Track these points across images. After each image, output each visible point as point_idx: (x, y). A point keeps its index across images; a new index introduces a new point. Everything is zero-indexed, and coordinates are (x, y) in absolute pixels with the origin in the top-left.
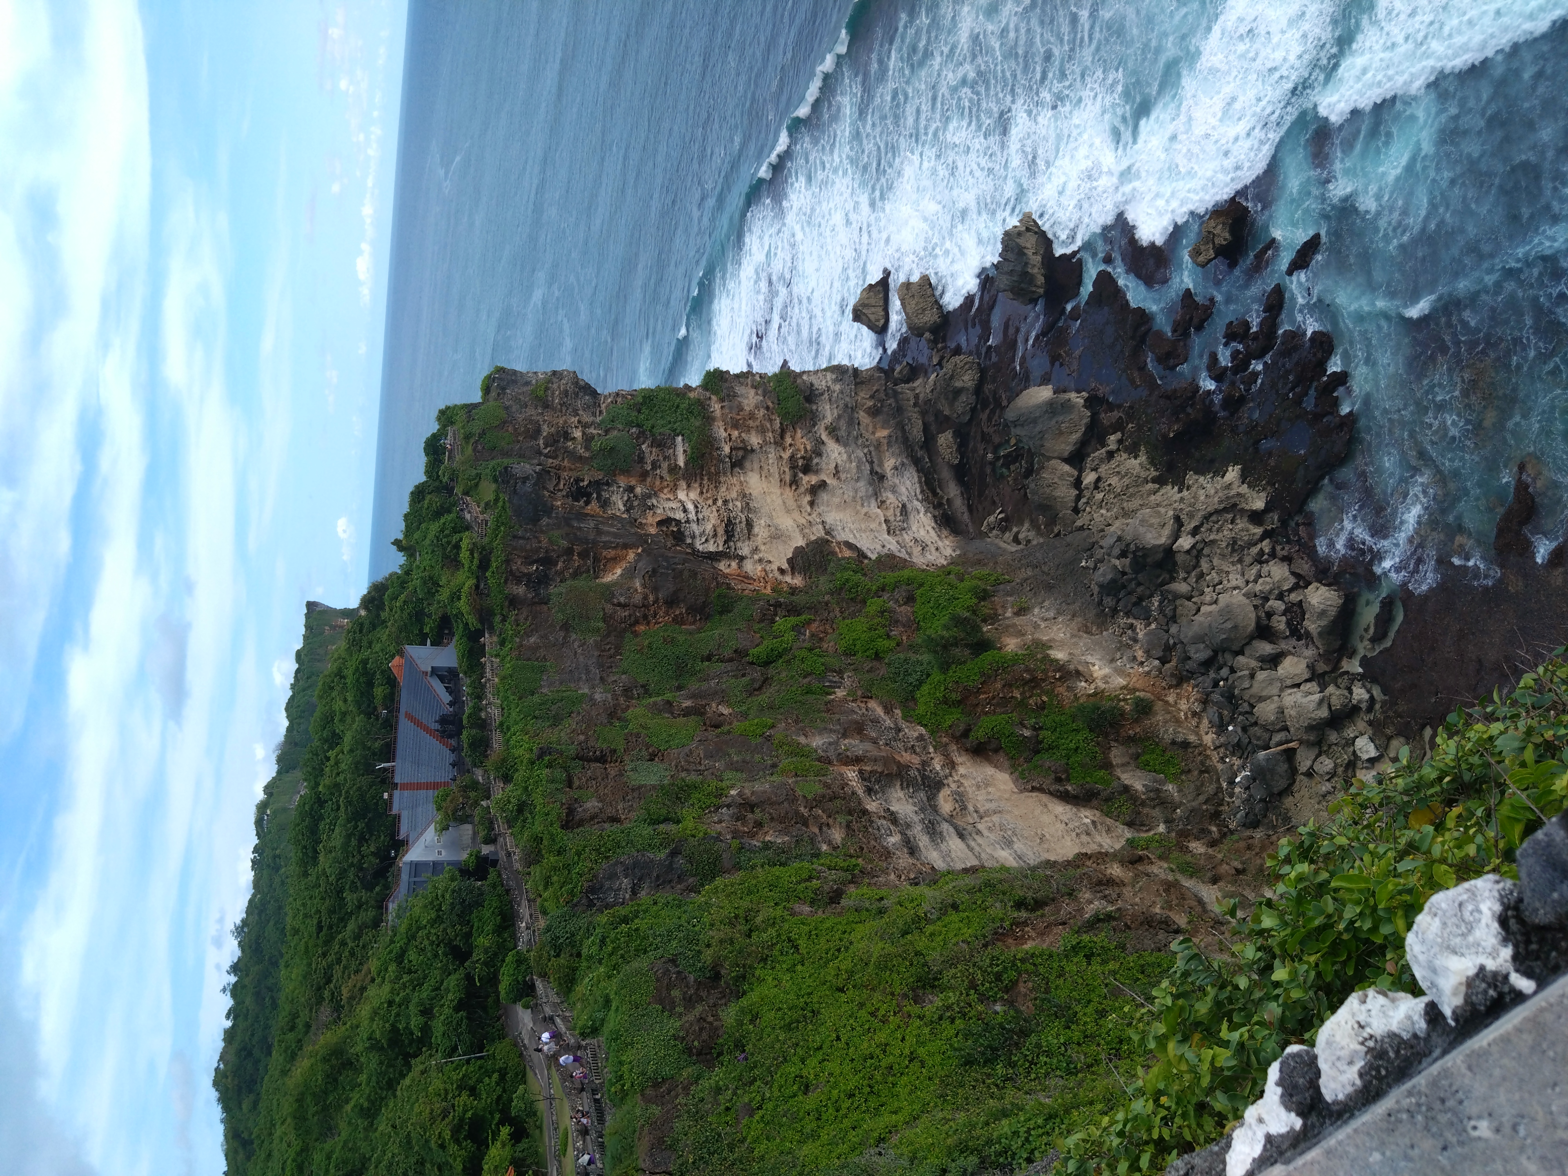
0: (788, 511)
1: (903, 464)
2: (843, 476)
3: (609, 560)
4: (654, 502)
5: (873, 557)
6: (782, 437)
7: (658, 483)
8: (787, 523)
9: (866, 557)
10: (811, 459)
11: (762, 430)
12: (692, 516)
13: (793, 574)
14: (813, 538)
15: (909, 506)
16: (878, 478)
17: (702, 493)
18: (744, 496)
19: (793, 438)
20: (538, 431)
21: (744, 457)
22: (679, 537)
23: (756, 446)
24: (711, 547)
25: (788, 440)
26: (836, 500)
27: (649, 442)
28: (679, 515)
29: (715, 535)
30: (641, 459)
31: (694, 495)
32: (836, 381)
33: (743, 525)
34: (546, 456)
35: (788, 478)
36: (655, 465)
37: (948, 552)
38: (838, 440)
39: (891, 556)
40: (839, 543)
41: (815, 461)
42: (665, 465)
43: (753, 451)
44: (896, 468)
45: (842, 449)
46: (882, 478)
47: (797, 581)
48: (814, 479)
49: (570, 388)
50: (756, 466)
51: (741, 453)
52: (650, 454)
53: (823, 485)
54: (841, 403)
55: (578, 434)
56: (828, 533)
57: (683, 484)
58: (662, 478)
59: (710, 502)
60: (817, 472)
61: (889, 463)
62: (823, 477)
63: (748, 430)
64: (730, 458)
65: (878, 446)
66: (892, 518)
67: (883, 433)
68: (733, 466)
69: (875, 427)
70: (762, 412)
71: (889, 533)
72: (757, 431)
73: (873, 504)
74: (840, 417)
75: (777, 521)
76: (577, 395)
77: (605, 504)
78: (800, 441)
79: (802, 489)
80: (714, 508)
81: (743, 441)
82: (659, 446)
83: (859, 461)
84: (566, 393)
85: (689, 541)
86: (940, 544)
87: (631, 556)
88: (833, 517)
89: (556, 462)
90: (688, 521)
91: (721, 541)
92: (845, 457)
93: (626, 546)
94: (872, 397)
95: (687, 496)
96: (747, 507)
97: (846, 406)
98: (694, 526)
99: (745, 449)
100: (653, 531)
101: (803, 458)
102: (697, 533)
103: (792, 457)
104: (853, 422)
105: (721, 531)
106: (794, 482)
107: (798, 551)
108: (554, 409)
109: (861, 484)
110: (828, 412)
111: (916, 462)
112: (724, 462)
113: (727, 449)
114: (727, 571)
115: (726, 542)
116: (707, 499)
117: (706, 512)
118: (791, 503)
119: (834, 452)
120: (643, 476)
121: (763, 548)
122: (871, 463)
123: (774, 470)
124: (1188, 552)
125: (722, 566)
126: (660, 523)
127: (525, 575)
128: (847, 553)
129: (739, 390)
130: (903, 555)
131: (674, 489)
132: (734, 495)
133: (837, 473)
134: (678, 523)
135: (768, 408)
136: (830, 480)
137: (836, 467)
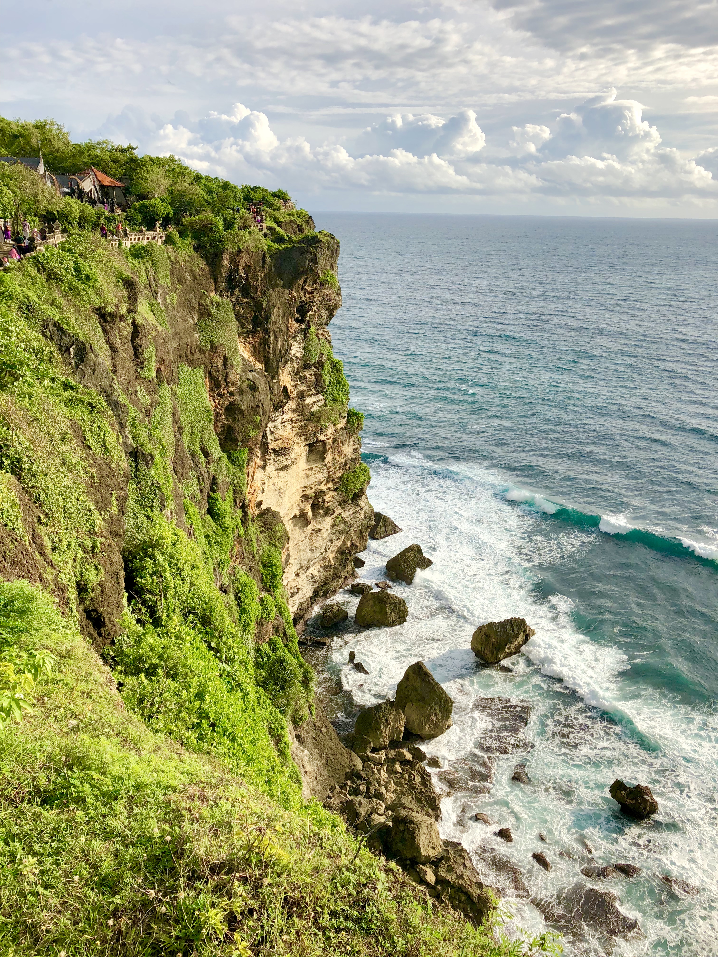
0: (289, 499)
1: (315, 582)
2: (314, 538)
3: (254, 345)
6: (333, 481)
10: (322, 508)
11: (334, 463)
12: (286, 416)
13: (259, 515)
21: (317, 453)
22: (277, 407)
23: (327, 460)
24: (269, 438)
29: (277, 440)
33: (286, 463)
35: (308, 492)
38: (333, 526)
41: (321, 511)
42: (304, 388)
43: (323, 459)
45: (328, 531)
48: (310, 514)
49: (332, 303)
50: (312, 465)
53: (308, 523)
54: (353, 522)
57: (294, 405)
60: (314, 514)
62: (312, 521)
63: (334, 452)
64: (316, 441)
67: (332, 559)
68: (312, 446)
69: (335, 552)
70: (344, 461)
72: (333, 460)
74: (345, 523)
76: (328, 308)
78: (331, 496)
79: (302, 506)
81: (327, 450)
84: (330, 299)
85: (273, 416)
87: (260, 366)
90: (283, 413)
91: (274, 445)
92: (325, 534)
93: (266, 360)
94: (352, 544)
96: (292, 463)
97: (351, 526)
98: (280, 420)
99: (323, 452)
100: (281, 382)
101: (323, 501)
102: (277, 423)
103: (323, 492)
104: (340, 534)
105: (280, 444)
106: (305, 498)
107: (276, 514)
109: (309, 554)
110: (348, 513)
111: (315, 591)
112: (313, 437)
113: (322, 438)
115: (274, 450)
117: (288, 428)
118: (294, 500)
119: (327, 525)
121: (271, 483)
123: (312, 480)
127: (238, 267)
128: (283, 560)
132: (296, 450)
133: (316, 532)
135: (345, 464)
136: (310, 527)
137: (320, 530)
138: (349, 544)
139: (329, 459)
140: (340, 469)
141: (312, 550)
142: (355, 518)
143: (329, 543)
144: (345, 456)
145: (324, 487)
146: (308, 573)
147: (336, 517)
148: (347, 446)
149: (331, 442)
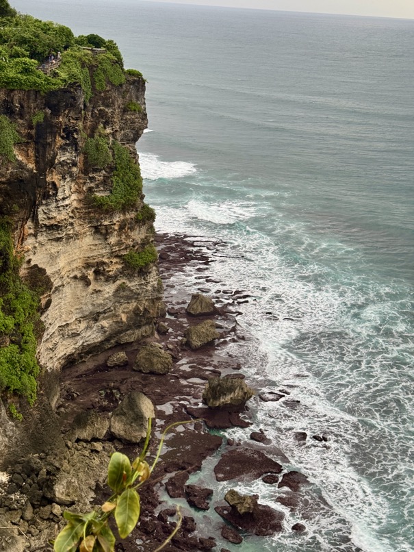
0: (69, 263)
1: (105, 332)
2: (94, 296)
3: (27, 152)
4: (68, 179)
5: (42, 318)
6: (117, 256)
7: (81, 181)
8: (62, 262)
9: (42, 314)
10: (103, 275)
11: (119, 243)
12: (61, 203)
13: (27, 269)
14: (52, 280)
15: (78, 338)
16: (95, 317)
17: (77, 208)
18: (77, 236)
19: (116, 263)
20: (108, 106)
21: (101, 234)
22: (46, 196)
23: (109, 241)
24: (41, 216)
25: (114, 260)
26: (78, 293)
27: (107, 174)
28: (60, 196)
29: (49, 218)
30: (96, 171)
31: (75, 204)
32: (153, 286)
33: (59, 236)
34: (93, 111)
35: (91, 261)
36: (92, 179)
37: (50, 365)
38: (117, 291)
39: (44, 330)
40: (50, 296)
41: (102, 277)
42: (92, 185)
43: (106, 239)
44: (103, 327)
45: (111, 294)
46: (96, 320)
47: (23, 272)
48: (91, 277)
49: (137, 125)
50: (97, 242)
51: (104, 231)
52: (99, 176)
53: (88, 283)
54: (140, 291)
55: (108, 130)
56: (57, 289)
57: (81, 197)
58: (85, 183)
59: (71, 214)
60: (96, 279)
61: (105, 323)
62: (93, 283)
63: (119, 235)
64: (100, 225)
65: (115, 316)
66: (70, 328)
67: (124, 318)
68: (96, 228)
69: (127, 313)
70: (131, 243)
71: (60, 327)
72: (119, 241)
73: (78, 316)
74: (132, 291)
75: (62, 257)
76: (133, 129)
77: (63, 148)
78: (114, 267)
79: (84, 271)
80: (67, 217)
81: (112, 233)
82: (105, 181)
83: (105, 305)
84: (133, 122)
85: (44, 202)
86: (55, 359)
87: (31, 166)
88: (67, 290)
89: (89, 117)
90: (57, 201)
91: (46, 222)
92: (107, 296)
93: (37, 163)
94: (145, 309)
95: (73, 200)
96: (69, 238)
97: (139, 294)
98: (54, 205)
99: (107, 234)
100: (48, 179)
101: (104, 270)
102: (50, 207)
103: (103, 263)
104: (128, 298)
105: (53, 222)
106: (88, 266)
107: (42, 271)
108: (122, 116)
109: (91, 307)
110: (133, 284)
111: (107, 340)
112: (97, 221)
113: (106, 223)
114: (26, 227)
115: (45, 225)
116: (73, 212)
117: (64, 212)
118: (75, 265)
119: (109, 289)
120: (85, 171)
121: (44, 249)
122: (104, 312)
123: (95, 253)
124: (52, 513)
125: (29, 223)
126: (54, 184)
127: (12, 99)
128: (43, 302)
129: (144, 229)
130: (45, 336)
131: (78, 192)
132: (77, 228)
133: (97, 292)
134: (55, 195)
135: (134, 246)
136: (91, 288)
137: (100, 291)
138: (141, 309)
139: (113, 240)
140: (126, 248)
141: (93, 305)
142: (141, 288)
143: (117, 304)
144: (134, 240)
145: (106, 261)
146: (98, 324)
147: (121, 285)
148: (137, 233)
149: (116, 228)
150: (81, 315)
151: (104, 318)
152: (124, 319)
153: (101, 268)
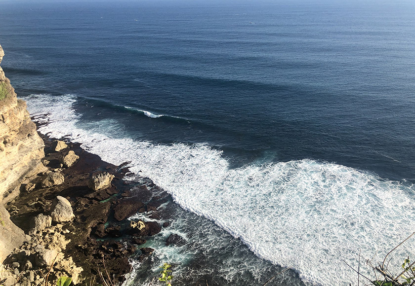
10: (9, 143)
15: (6, 181)
16: (11, 168)
25: (12, 133)
32: (38, 142)
43: (4, 122)
45: (17, 152)
53: (2, 150)
54: (31, 146)
60: (6, 146)
61: (17, 169)
65: (21, 163)
69: (27, 160)
70: (19, 122)
81: (6, 118)
83: (15, 159)
92: (15, 154)
97: (31, 148)
111: (21, 178)
122: (15, 164)
129: (22, 112)
138: (34, 156)
139: (8, 121)
140: (17, 125)
141: (8, 161)
143: (21, 157)
144: (19, 119)
145: (9, 135)
146: (13, 170)
147: (21, 146)
148: (19, 115)
149: (8, 115)
150: (4, 169)
151: (15, 167)
152: (27, 164)
153: (7, 140)
